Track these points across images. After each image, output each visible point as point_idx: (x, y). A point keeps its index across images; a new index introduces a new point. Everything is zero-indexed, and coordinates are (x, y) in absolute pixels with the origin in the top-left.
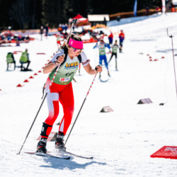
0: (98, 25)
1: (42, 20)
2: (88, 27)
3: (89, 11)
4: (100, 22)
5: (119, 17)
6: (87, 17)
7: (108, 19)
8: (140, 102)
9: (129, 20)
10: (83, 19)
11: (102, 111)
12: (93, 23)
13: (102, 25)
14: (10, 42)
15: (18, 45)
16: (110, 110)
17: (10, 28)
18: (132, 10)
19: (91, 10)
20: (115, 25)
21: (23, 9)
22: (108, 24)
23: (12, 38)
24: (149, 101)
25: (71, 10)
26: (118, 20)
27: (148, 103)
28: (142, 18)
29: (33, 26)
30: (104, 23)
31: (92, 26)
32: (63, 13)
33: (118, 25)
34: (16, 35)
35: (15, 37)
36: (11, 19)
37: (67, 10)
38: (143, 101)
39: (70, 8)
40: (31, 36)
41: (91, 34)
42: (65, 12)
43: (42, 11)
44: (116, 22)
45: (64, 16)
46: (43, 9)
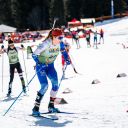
0: (88, 26)
1: (50, 23)
2: (81, 27)
3: (81, 17)
4: (89, 24)
5: (102, 19)
6: (80, 20)
7: (94, 21)
8: (119, 76)
9: (109, 21)
10: (77, 22)
11: (93, 83)
12: (84, 25)
13: (90, 26)
14: (29, 39)
15: (34, 41)
16: (98, 82)
17: (28, 30)
18: (111, 14)
19: (83, 16)
20: (99, 25)
21: (37, 17)
22: (95, 25)
23: (30, 36)
24: (124, 75)
25: (69, 16)
26: (102, 21)
27: (124, 76)
28: (117, 19)
29: (44, 28)
30: (92, 24)
31: (84, 26)
32: (64, 19)
33: (101, 25)
34: (33, 34)
35: (32, 36)
36: (29, 24)
37: (66, 16)
38: (121, 75)
39: (68, 14)
40: (43, 35)
41: (83, 32)
42: (65, 17)
43: (50, 17)
44: (100, 23)
45: (65, 20)
46: (50, 16)
